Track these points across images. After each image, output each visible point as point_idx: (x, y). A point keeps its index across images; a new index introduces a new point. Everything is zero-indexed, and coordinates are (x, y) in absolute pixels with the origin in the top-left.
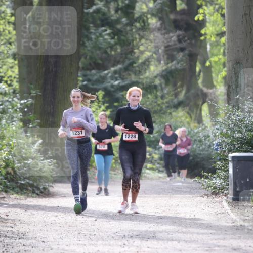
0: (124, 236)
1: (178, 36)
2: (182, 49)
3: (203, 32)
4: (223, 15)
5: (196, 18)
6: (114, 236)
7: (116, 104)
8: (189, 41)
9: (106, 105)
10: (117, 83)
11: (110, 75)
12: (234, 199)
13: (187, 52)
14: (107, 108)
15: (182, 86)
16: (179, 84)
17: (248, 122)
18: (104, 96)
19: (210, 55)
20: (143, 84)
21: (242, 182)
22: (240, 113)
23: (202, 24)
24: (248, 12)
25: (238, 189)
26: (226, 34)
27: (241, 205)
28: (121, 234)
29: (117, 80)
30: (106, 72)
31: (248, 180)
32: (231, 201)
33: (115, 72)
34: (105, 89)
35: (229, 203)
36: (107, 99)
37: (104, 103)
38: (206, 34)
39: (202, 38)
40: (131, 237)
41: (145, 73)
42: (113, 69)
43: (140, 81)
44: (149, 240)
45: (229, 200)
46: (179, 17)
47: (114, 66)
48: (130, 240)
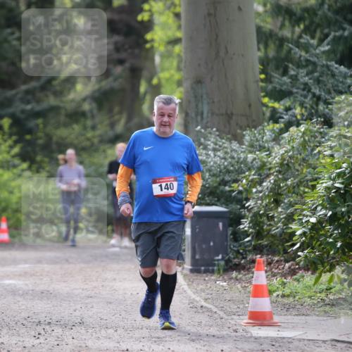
0: (40, 322)
1: (116, 43)
2: (121, 62)
3: (148, 37)
4: (177, 15)
5: (139, 18)
6: (24, 322)
7: (28, 137)
8: (129, 51)
9: (14, 138)
10: (29, 107)
11: (19, 96)
12: (192, 271)
13: (127, 65)
14: (16, 142)
15: (120, 113)
16: (116, 109)
17: (212, 163)
18: (11, 126)
19: (158, 69)
20: (66, 110)
21: (204, 246)
22: (201, 151)
23: (148, 26)
24: (212, 11)
25: (197, 257)
26: (183, 41)
27: (202, 278)
28: (34, 320)
29: (28, 102)
30: (13, 92)
31: (212, 244)
32: (188, 272)
33: (27, 92)
34: (12, 116)
35: (185, 276)
36: (15, 130)
37: (10, 135)
38: (152, 40)
39: (148, 46)
40: (49, 323)
41: (69, 93)
42: (24, 87)
43: (62, 105)
44: (73, 327)
45: (185, 272)
46: (116, 17)
47: (25, 83)
48: (47, 327)
